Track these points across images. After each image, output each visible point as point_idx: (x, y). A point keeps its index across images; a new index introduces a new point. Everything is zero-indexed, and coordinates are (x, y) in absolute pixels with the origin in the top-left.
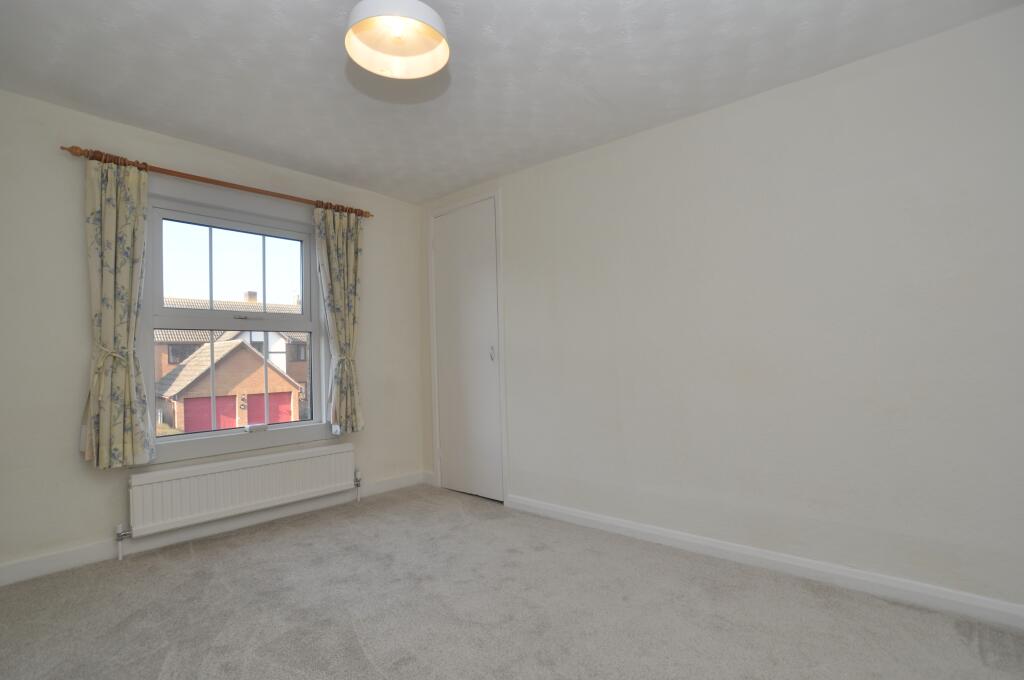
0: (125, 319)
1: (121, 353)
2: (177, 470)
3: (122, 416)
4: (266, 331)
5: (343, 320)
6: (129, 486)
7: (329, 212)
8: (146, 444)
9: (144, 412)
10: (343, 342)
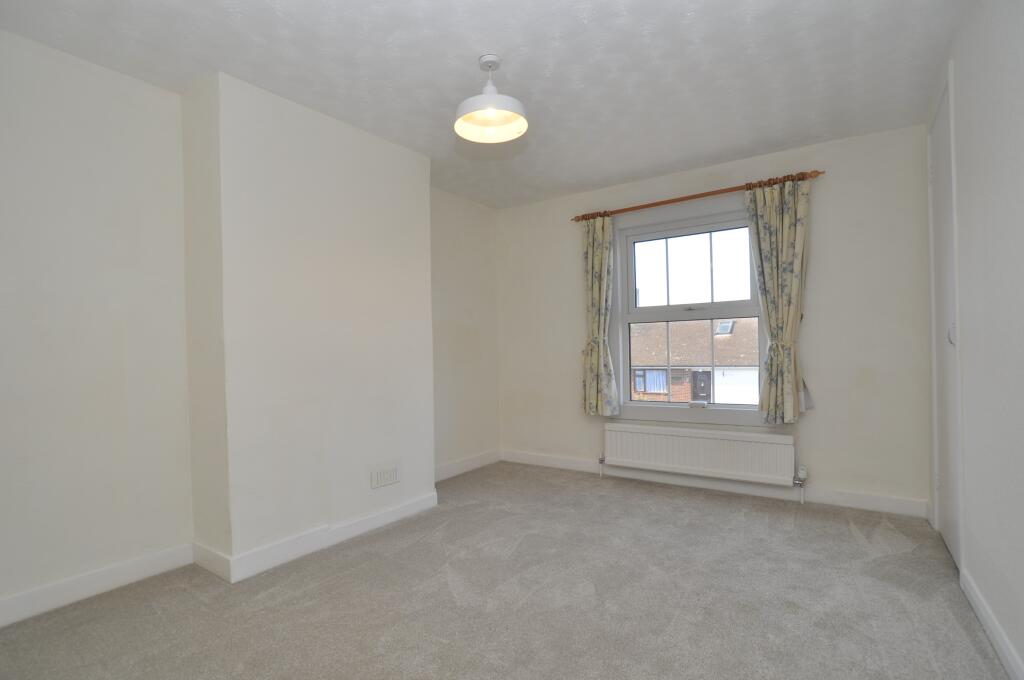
0: (597, 319)
1: (594, 342)
2: (639, 427)
3: (595, 382)
4: (712, 319)
5: (773, 302)
6: (604, 430)
7: (759, 191)
8: (609, 403)
9: (609, 381)
10: (774, 325)
